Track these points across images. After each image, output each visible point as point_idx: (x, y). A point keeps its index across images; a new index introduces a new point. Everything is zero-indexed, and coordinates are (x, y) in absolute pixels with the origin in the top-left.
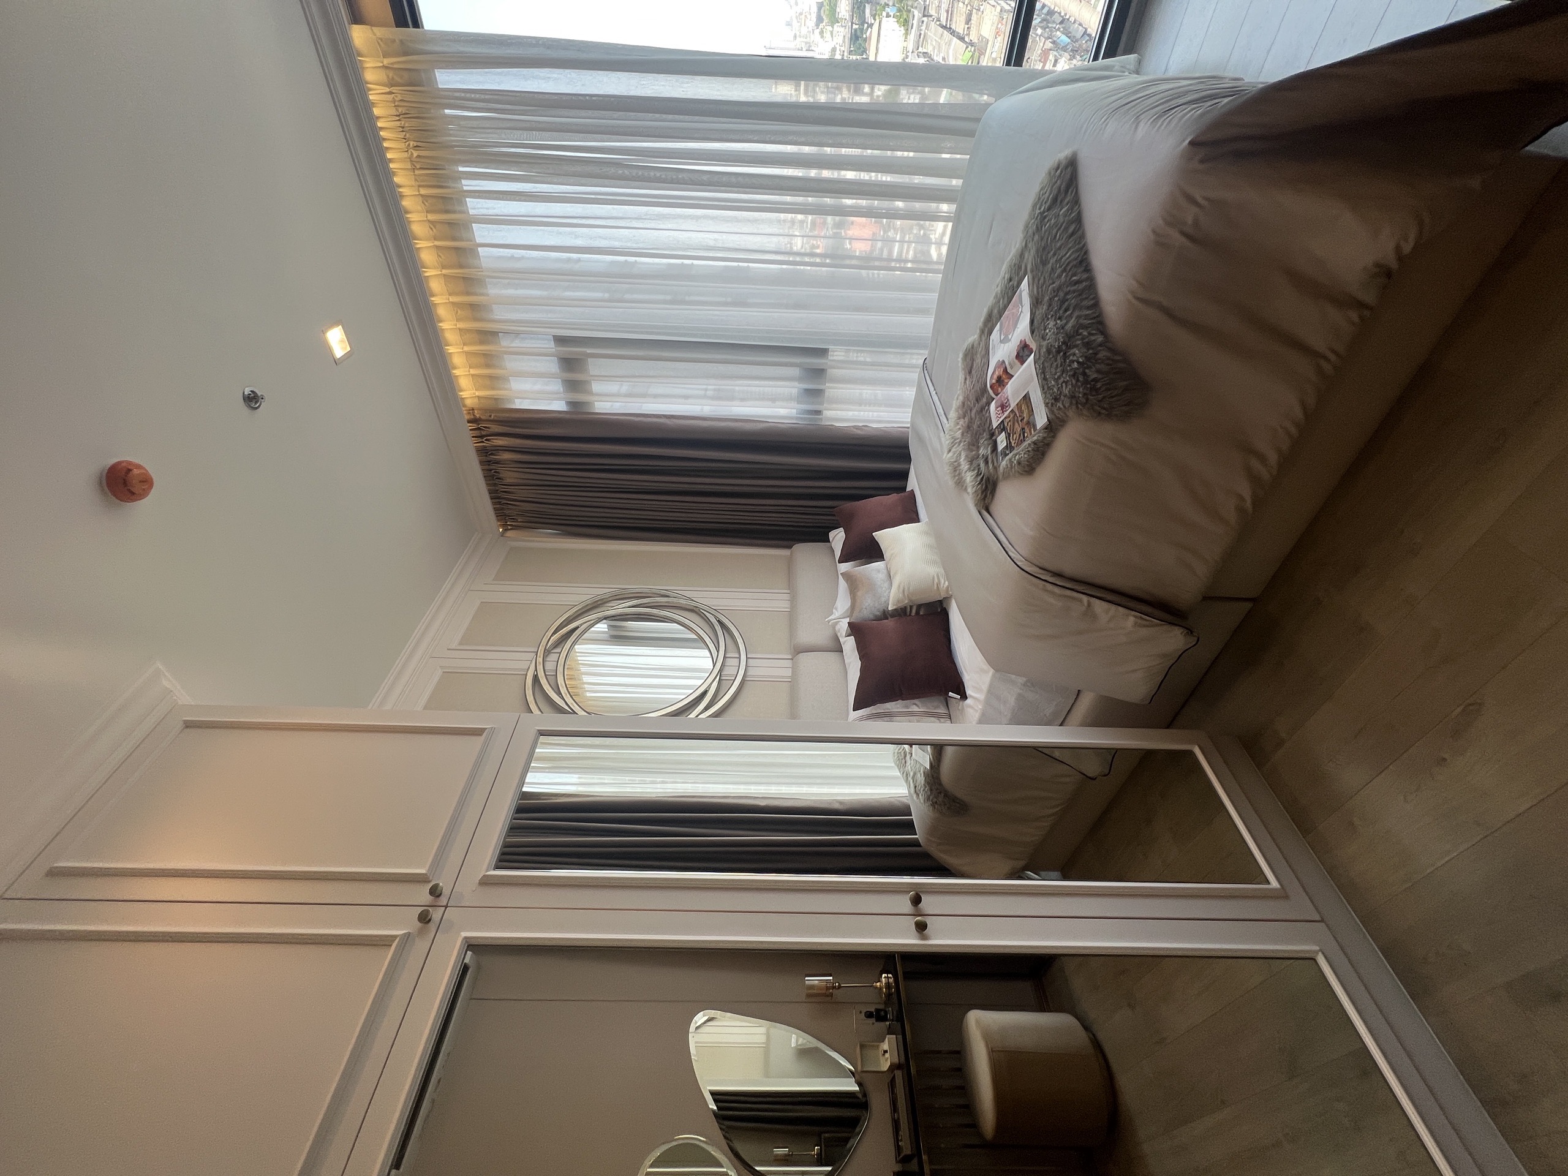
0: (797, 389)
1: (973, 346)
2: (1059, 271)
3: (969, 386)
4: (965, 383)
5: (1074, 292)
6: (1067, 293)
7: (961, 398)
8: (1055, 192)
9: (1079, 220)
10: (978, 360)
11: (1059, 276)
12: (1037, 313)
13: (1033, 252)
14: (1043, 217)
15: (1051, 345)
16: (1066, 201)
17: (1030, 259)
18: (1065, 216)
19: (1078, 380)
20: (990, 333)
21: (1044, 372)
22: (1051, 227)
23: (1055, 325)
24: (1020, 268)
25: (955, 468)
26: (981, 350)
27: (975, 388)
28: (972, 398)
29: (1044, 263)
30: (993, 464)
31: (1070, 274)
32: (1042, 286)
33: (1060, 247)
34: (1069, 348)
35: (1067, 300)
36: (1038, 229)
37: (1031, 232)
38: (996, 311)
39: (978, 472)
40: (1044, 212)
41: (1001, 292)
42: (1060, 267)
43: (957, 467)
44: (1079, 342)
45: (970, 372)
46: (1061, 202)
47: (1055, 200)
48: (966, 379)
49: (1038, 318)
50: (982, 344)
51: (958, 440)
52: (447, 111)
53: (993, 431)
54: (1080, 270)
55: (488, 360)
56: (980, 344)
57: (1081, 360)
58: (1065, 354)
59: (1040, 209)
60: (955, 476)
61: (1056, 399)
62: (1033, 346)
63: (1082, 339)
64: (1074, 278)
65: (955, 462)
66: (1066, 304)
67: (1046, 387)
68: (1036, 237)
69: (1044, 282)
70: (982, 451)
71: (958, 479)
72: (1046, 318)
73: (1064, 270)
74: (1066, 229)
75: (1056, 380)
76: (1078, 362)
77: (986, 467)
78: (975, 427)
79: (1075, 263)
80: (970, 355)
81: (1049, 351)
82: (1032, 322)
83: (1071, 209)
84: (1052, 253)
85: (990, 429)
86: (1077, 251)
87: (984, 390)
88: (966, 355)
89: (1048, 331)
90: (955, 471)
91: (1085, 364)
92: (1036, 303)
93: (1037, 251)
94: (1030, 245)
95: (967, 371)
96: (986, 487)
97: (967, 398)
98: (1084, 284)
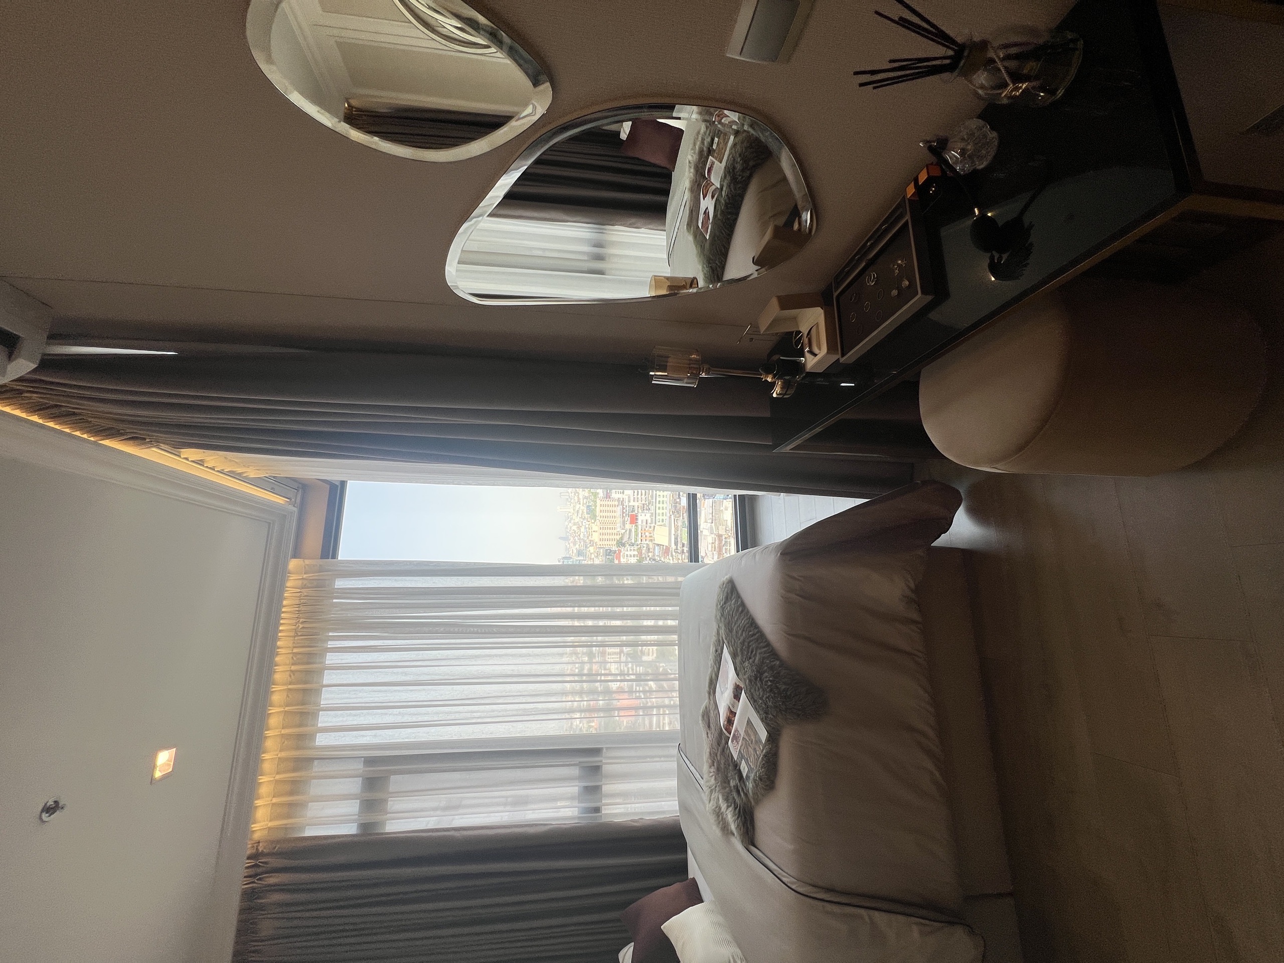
0: (577, 788)
1: (706, 707)
2: (740, 632)
3: (711, 737)
4: (708, 737)
5: (752, 640)
6: (750, 642)
7: (708, 750)
8: (725, 594)
9: (743, 604)
10: (712, 714)
11: (742, 635)
12: (737, 661)
13: (723, 628)
14: (723, 608)
15: (751, 676)
16: (733, 597)
17: (723, 632)
18: (735, 604)
19: (775, 693)
20: (714, 692)
21: (753, 698)
22: (728, 612)
23: (749, 663)
24: (719, 641)
25: (718, 813)
26: (712, 707)
27: (715, 737)
28: (715, 744)
29: (731, 631)
30: (744, 792)
31: (747, 632)
32: (734, 645)
33: (737, 619)
34: (762, 674)
35: (750, 646)
36: (722, 615)
37: (718, 617)
38: (714, 676)
39: (735, 805)
40: (723, 605)
41: (714, 662)
42: (740, 629)
43: (719, 812)
44: (765, 668)
45: (709, 726)
46: (730, 598)
47: (727, 598)
48: (707, 734)
49: (738, 664)
50: (712, 702)
51: (714, 787)
52: (334, 601)
53: (736, 763)
54: (752, 629)
55: (295, 787)
56: (710, 703)
57: (771, 679)
58: (760, 679)
59: (720, 604)
60: (719, 823)
61: (766, 713)
62: (742, 685)
63: (767, 666)
64: (750, 633)
65: (717, 807)
66: (751, 648)
67: (757, 707)
68: (723, 619)
69: (735, 641)
70: (732, 783)
71: (723, 824)
72: (742, 662)
73: (743, 630)
74: (737, 610)
75: (761, 699)
76: (771, 681)
77: (740, 798)
78: (722, 766)
79: (748, 625)
80: (706, 715)
81: (750, 681)
82: (736, 669)
83: (737, 601)
84: (733, 624)
85: (733, 761)
86: (747, 619)
87: (721, 733)
88: (703, 717)
89: (746, 669)
90: (718, 816)
91: (774, 681)
92: (734, 656)
93: (725, 626)
94: (721, 625)
95: (707, 727)
96: (745, 818)
97: (712, 747)
98: (757, 635)
